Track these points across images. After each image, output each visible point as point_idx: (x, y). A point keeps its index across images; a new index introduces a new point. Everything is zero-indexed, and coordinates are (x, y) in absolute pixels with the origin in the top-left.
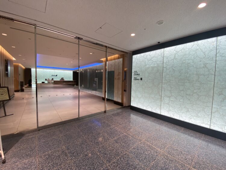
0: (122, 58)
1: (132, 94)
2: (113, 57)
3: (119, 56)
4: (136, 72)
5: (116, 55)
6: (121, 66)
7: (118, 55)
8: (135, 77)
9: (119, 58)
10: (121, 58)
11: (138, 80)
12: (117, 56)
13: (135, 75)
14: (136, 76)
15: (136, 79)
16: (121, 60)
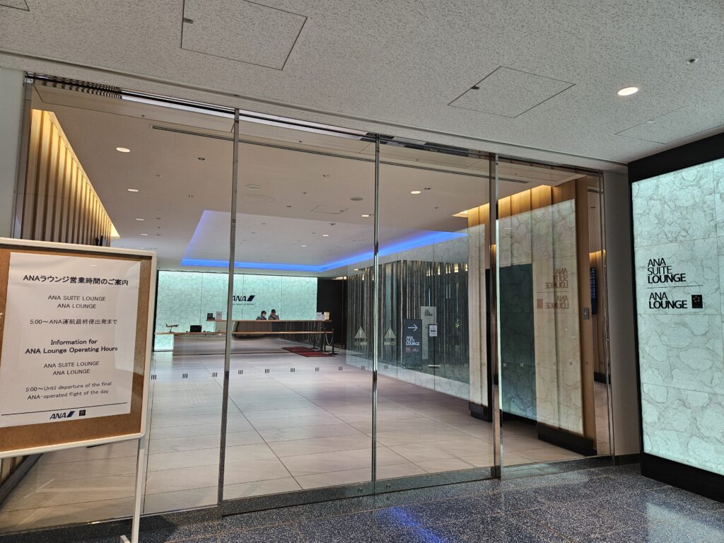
0: (570, 198)
1: (645, 388)
2: (520, 197)
3: (556, 190)
4: (661, 262)
5: (535, 190)
6: (570, 240)
7: (549, 188)
8: (659, 291)
9: (553, 201)
10: (563, 199)
11: (674, 305)
12: (541, 190)
13: (654, 279)
14: (659, 288)
15: (661, 302)
16: (568, 207)
